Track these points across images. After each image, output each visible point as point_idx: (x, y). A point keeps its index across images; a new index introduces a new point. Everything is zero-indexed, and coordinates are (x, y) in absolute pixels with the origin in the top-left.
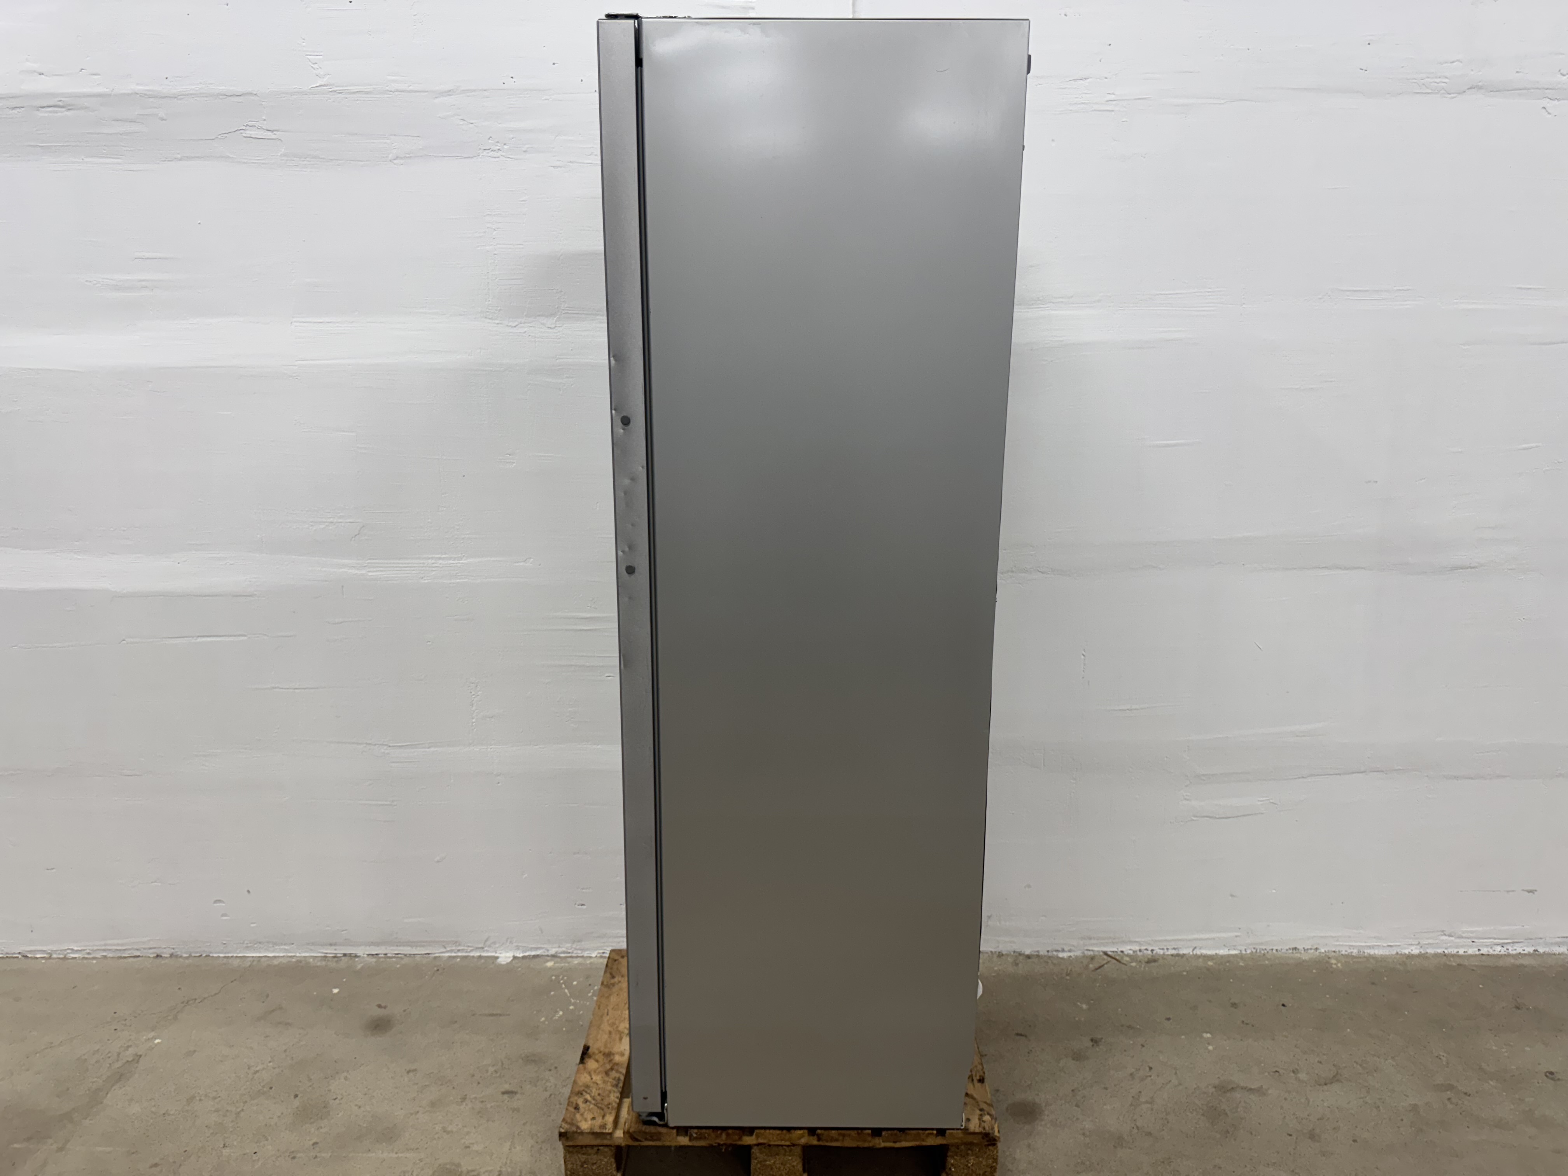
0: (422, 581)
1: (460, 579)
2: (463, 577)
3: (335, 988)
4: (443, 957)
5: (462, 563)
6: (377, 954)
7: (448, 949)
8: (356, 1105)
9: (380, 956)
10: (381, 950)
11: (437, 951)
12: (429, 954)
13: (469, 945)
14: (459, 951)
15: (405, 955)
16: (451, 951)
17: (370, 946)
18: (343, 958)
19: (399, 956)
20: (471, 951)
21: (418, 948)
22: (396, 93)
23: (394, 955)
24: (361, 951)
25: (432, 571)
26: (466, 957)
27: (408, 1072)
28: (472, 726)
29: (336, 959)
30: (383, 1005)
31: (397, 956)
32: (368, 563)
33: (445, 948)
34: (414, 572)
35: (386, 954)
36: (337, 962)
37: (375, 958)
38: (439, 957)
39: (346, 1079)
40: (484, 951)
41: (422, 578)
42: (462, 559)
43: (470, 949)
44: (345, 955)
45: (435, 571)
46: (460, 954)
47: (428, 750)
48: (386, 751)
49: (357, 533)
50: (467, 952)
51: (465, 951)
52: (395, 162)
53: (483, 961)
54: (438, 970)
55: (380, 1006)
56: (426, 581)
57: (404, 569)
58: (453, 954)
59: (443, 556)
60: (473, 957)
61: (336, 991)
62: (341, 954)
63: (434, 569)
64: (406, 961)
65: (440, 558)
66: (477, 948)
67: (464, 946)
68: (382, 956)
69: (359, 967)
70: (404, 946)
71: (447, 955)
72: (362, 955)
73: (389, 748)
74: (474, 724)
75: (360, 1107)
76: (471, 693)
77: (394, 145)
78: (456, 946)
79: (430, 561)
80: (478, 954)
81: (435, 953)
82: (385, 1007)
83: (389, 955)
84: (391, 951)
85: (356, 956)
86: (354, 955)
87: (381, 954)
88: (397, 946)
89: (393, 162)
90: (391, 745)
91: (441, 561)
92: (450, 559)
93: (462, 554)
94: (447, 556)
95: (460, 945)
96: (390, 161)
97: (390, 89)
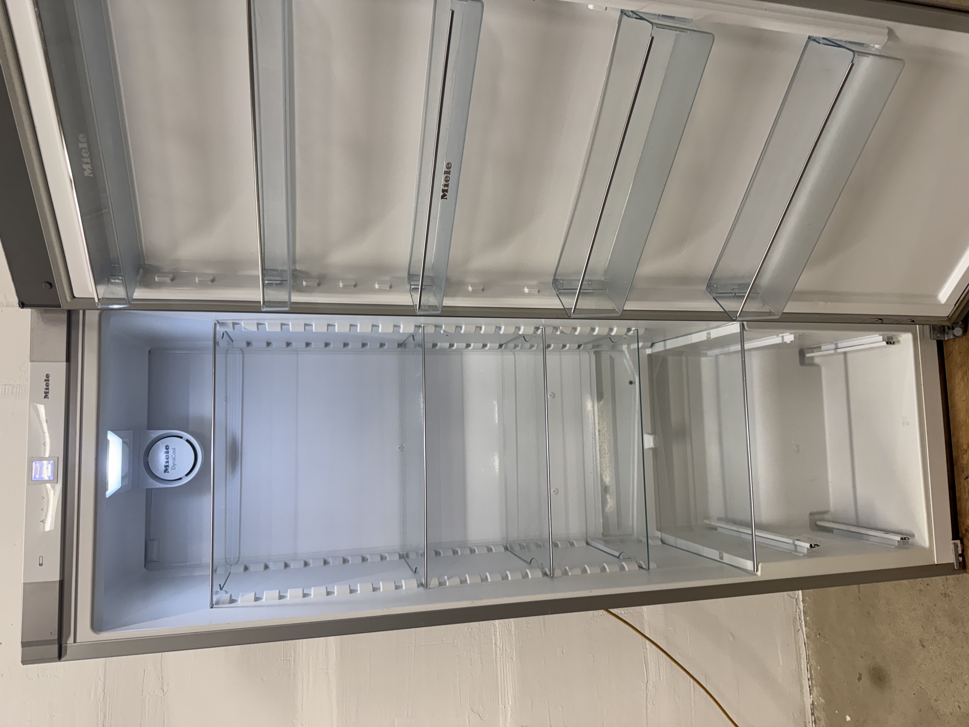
0: (514, 658)
1: (511, 626)
2: (510, 624)
3: (846, 719)
4: (806, 630)
5: (498, 625)
6: (809, 687)
7: (800, 628)
8: (964, 688)
9: (810, 684)
10: (806, 684)
11: (802, 637)
12: (805, 644)
13: (795, 611)
14: (800, 619)
15: (808, 663)
16: (801, 625)
17: (804, 693)
18: (816, 715)
19: (809, 668)
20: (799, 609)
21: (801, 652)
22: (106, 690)
23: (809, 673)
24: (808, 700)
25: (506, 650)
26: (805, 613)
27: (924, 646)
28: (627, 613)
29: (817, 721)
30: (858, 676)
31: (809, 670)
32: (502, 705)
33: (799, 630)
34: (507, 665)
35: (809, 679)
36: (819, 720)
37: (812, 688)
38: (806, 635)
39: (936, 700)
40: (798, 598)
41: (512, 658)
42: (496, 625)
43: (798, 610)
44: (812, 714)
45: (506, 648)
46: (803, 618)
47: (648, 650)
48: (652, 684)
49: (478, 715)
50: (801, 612)
51: (800, 613)
52: (165, 691)
53: (807, 598)
54: (819, 634)
55: (859, 679)
56: (514, 655)
57: (505, 674)
58: (803, 623)
59: (494, 641)
60: (804, 607)
61: (848, 718)
62: (812, 718)
63: (504, 648)
64: (813, 662)
65: (496, 644)
66: (797, 604)
67: (796, 615)
68: (810, 682)
69: (823, 701)
70: (801, 664)
71: (804, 629)
72: (812, 699)
73: (649, 681)
74: (626, 612)
75: (966, 685)
76: (601, 615)
77: (151, 692)
78: (797, 621)
79: (498, 652)
80: (801, 603)
81: (804, 639)
82: (860, 674)
83: (809, 677)
84: (806, 675)
85: (813, 704)
86: (812, 706)
87: (809, 683)
88: (801, 670)
89: (166, 693)
90: (646, 681)
91: (498, 643)
92: (495, 635)
93: (491, 625)
94: (493, 638)
95: (795, 618)
96: (165, 695)
97: (102, 697)
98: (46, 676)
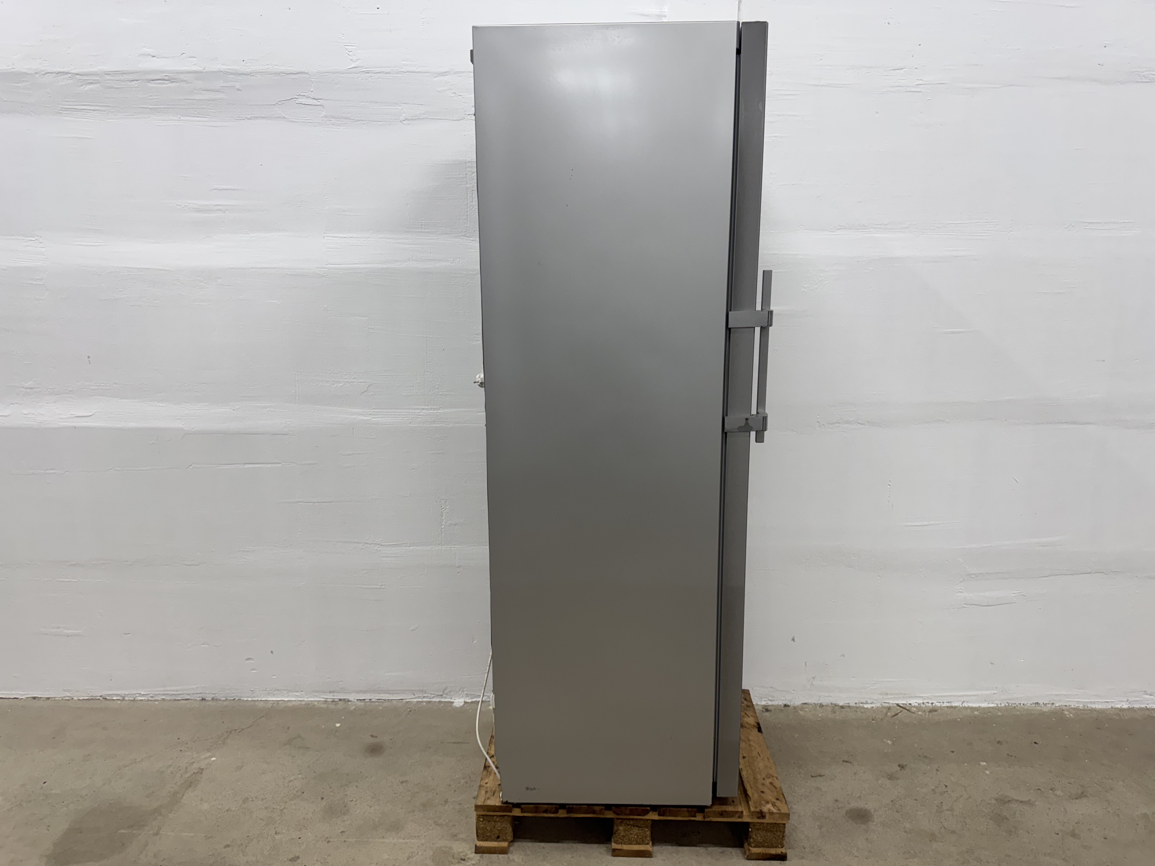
0: (411, 425)
1: (438, 424)
2: (440, 422)
3: (338, 723)
4: (413, 701)
5: (439, 412)
6: (364, 700)
7: (416, 696)
8: (368, 805)
9: (366, 701)
10: (367, 697)
11: (408, 697)
12: (402, 699)
13: (432, 693)
14: (424, 697)
15: (385, 700)
16: (419, 697)
17: (359, 693)
18: (340, 702)
19: (380, 700)
20: (433, 698)
21: (395, 695)
22: (408, 73)
23: (376, 700)
24: (352, 697)
25: (418, 418)
26: (430, 702)
27: (402, 783)
28: (441, 531)
29: (334, 703)
30: (375, 734)
31: (378, 701)
32: (372, 412)
33: (414, 695)
34: (405, 418)
35: (371, 700)
36: (335, 704)
37: (363, 702)
38: (410, 702)
39: (357, 786)
40: (442, 698)
41: (411, 423)
42: (439, 410)
43: (433, 696)
44: (340, 700)
45: (420, 418)
46: (425, 700)
47: (408, 548)
48: (379, 549)
49: (366, 390)
50: (430, 698)
51: (429, 697)
52: (404, 122)
53: (442, 705)
54: (411, 711)
55: (372, 736)
56: (413, 425)
57: (399, 416)
58: (420, 700)
59: (426, 407)
60: (435, 701)
61: (338, 725)
62: (338, 699)
63: (419, 417)
64: (386, 704)
65: (423, 409)
66: (438, 695)
67: (428, 694)
68: (368, 700)
69: (352, 708)
70: (384, 693)
71: (415, 700)
72: (353, 700)
73: (381, 546)
74: (443, 529)
75: (371, 807)
76: (441, 507)
77: (403, 110)
78: (422, 694)
79: (416, 411)
80: (438, 700)
81: (406, 699)
82: (376, 737)
83: (372, 700)
84: (375, 697)
85: (349, 701)
86: (347, 700)
87: (367, 700)
88: (379, 693)
89: (402, 123)
90: (382, 544)
91: (424, 411)
92: (431, 409)
93: (439, 406)
94: (429, 407)
95: (425, 693)
96: (401, 122)
97: (403, 71)
98: (423, 25)
